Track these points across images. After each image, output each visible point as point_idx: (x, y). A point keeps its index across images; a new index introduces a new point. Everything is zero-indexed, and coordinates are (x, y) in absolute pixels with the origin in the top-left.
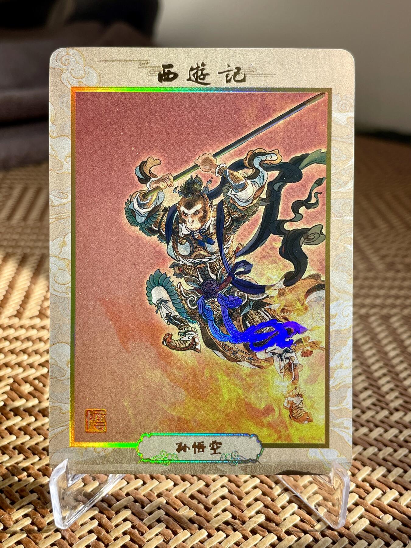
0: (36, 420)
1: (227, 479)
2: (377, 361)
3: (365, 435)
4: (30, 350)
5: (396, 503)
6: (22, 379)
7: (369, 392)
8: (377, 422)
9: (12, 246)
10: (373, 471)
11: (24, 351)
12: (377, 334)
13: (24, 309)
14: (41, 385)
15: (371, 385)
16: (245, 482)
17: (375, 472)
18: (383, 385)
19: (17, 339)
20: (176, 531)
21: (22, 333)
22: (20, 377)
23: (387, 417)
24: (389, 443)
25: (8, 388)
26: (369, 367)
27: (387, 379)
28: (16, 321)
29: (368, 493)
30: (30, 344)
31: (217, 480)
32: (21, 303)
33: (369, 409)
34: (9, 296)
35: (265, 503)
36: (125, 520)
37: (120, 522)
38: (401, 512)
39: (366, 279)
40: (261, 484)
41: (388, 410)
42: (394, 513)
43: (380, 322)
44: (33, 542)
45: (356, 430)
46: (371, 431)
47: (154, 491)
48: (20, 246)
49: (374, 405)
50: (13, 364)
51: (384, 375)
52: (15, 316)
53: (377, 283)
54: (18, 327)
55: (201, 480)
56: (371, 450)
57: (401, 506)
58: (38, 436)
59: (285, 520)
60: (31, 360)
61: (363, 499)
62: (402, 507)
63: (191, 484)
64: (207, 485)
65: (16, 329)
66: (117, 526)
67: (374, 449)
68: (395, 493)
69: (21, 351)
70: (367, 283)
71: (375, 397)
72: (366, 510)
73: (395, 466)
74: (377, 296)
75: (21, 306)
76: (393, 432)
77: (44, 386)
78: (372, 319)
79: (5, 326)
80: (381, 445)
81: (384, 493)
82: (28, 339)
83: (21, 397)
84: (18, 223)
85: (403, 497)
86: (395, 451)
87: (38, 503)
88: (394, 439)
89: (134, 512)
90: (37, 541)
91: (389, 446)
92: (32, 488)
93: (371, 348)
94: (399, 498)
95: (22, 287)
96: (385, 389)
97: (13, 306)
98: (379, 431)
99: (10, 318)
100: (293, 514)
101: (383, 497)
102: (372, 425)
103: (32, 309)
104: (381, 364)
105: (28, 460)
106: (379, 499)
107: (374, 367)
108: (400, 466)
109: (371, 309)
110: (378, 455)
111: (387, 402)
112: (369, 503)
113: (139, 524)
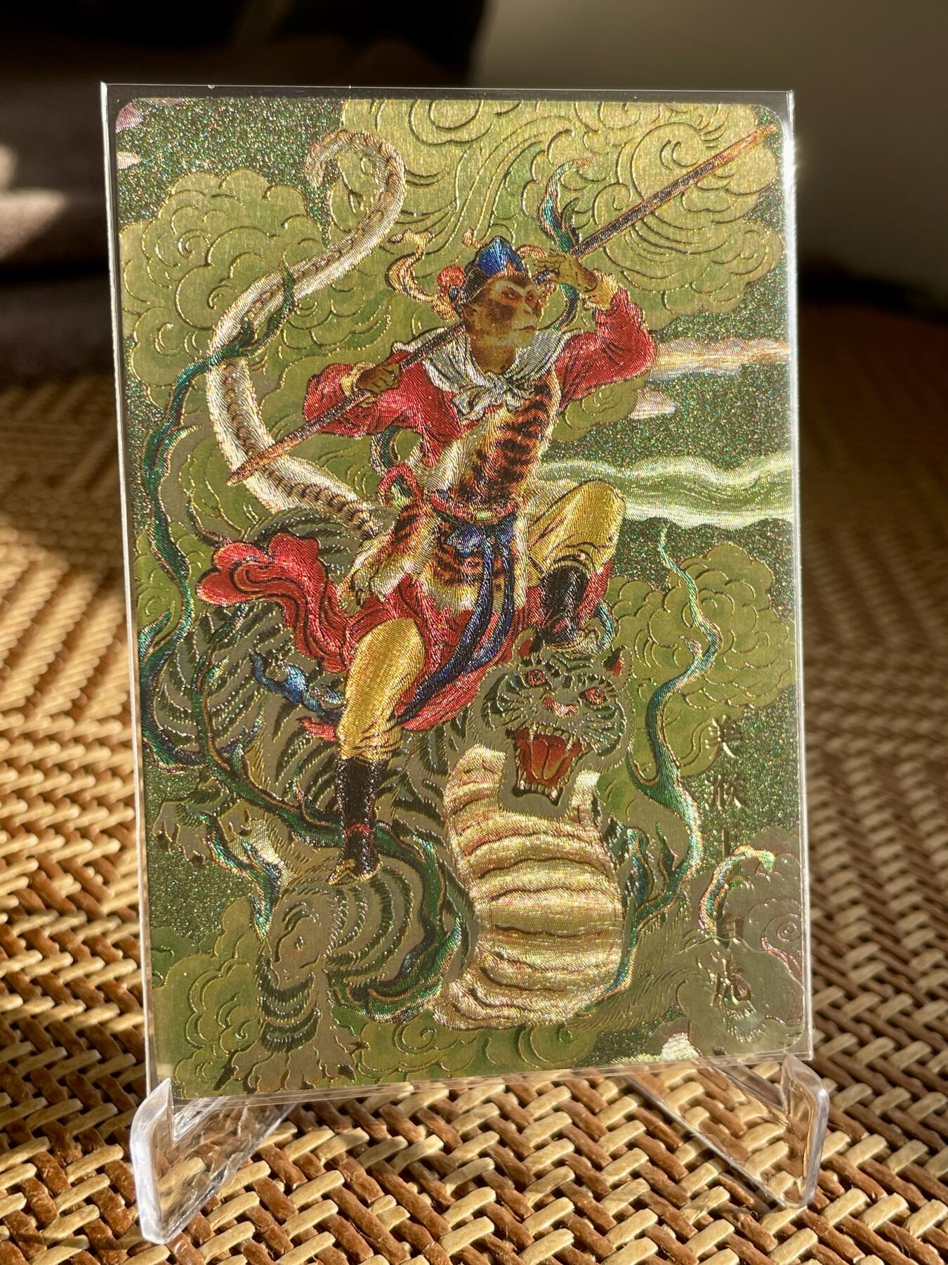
0: (75, 962)
1: (497, 1137)
2: (903, 872)
3: (848, 1053)
4: (87, 796)
5: (898, 1228)
6: (59, 863)
7: (871, 949)
8: (881, 1024)
9: (84, 550)
10: (854, 1142)
11: (73, 798)
12: (909, 808)
13: (89, 698)
14: (99, 879)
15: (878, 930)
16: (539, 1147)
17: (858, 1147)
18: (908, 934)
19: (61, 767)
20: (357, 1255)
21: (76, 754)
22: (55, 857)
23: (905, 1013)
24: (903, 1078)
25: (24, 882)
26: (880, 886)
27: (922, 917)
28: (67, 724)
29: (832, 1197)
30: (90, 780)
31: (472, 1138)
32: (84, 683)
33: (865, 989)
34: (62, 665)
35: (579, 1204)
36: (242, 1218)
37: (229, 1223)
38: (906, 1254)
39: (905, 669)
40: (576, 1156)
41: (912, 995)
42: (890, 1254)
43: (921, 777)
44: (21, 1254)
45: (828, 1039)
46: (862, 1043)
47: (321, 1154)
48: (104, 551)
49: (879, 980)
50: (44, 827)
51: (915, 908)
52: (67, 713)
53: (928, 681)
54: (69, 741)
55: (434, 1136)
56: (857, 1092)
57: (909, 1237)
58: (72, 1000)
59: (620, 1248)
60: (85, 820)
61: (820, 1212)
62: (913, 1241)
63: (410, 1143)
64: (448, 1149)
65: (63, 745)
66: (220, 1231)
67: (863, 1091)
68: (898, 1205)
69: (67, 796)
70: (904, 680)
71: (884, 962)
72: (822, 1241)
73: (910, 1136)
74: (924, 714)
75: (83, 690)
76: (918, 1050)
77: (106, 883)
78: (906, 768)
79: (41, 735)
80: (881, 1081)
81: (872, 1202)
82: (88, 769)
83: (49, 907)
85: (917, 1217)
86: (915, 1098)
87: (48, 1161)
88: (916, 1069)
89: (266, 1201)
90: (32, 1252)
91: (900, 1086)
92: (38, 1125)
93: (891, 840)
94: (909, 1216)
95: (94, 647)
96: (912, 942)
97: (67, 690)
98: (882, 1047)
99: (53, 717)
100: (642, 1235)
101: (869, 1211)
102: (866, 1031)
103: (108, 699)
104: (910, 881)
105: (40, 1056)
106: (857, 1215)
107: (892, 888)
108: (921, 1136)
109: (905, 743)
110: (872, 1107)
111: (913, 975)
112: (832, 1223)
113: (272, 1230)
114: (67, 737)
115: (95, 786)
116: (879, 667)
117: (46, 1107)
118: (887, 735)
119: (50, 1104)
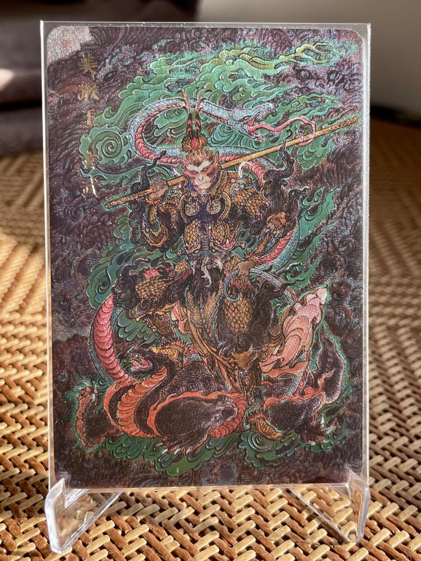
0: (22, 428)
1: (219, 507)
2: (402, 380)
3: (380, 465)
4: (27, 350)
5: (405, 547)
6: (14, 381)
7: (388, 415)
8: (394, 451)
9: (24, 235)
10: (384, 507)
11: (20, 351)
12: (404, 350)
13: (27, 304)
14: (33, 389)
15: (392, 407)
16: (239, 511)
17: (385, 508)
18: (405, 408)
19: (15, 336)
21: (22, 329)
22: (13, 378)
23: (405, 446)
24: (405, 476)
26: (392, 386)
27: (411, 400)
28: (17, 316)
29: (375, 533)
30: (28, 342)
31: (208, 508)
32: (25, 297)
33: (386, 434)
34: (14, 288)
35: (258, 538)
36: (102, 548)
37: (96, 550)
39: (400, 285)
40: (256, 515)
41: (408, 437)
46: (386, 460)
48: (33, 235)
49: (393, 430)
50: (7, 364)
51: (408, 396)
52: (17, 311)
53: (411, 291)
54: (18, 324)
55: (190, 507)
56: (385, 483)
57: (410, 551)
58: (21, 445)
60: (26, 361)
61: (369, 540)
62: (412, 553)
63: (179, 511)
64: (197, 513)
65: (15, 326)
66: (92, 554)
67: (387, 482)
68: (405, 536)
69: (17, 350)
70: (400, 290)
71: (395, 421)
72: (370, 553)
73: (409, 503)
74: (409, 306)
75: (24, 300)
76: (412, 462)
77: (36, 390)
78: (402, 331)
79: (5, 321)
80: (395, 477)
81: (393, 535)
82: (27, 337)
83: (10, 402)
84: (35, 210)
85: (414, 541)
86: (411, 485)
87: (11, 522)
88: (411, 471)
89: (113, 539)
91: (404, 480)
92: (6, 505)
93: (396, 365)
94: (410, 541)
95: (29, 280)
96: (407, 412)
97: (17, 300)
98: (395, 461)
99: (11, 313)
100: (287, 552)
101: (392, 539)
102: (387, 454)
103: (35, 304)
104: (405, 383)
105: (7, 473)
106: (386, 541)
107: (397, 387)
108: (415, 503)
109: (401, 320)
110: (391, 489)
111: (408, 428)
112: (375, 545)
113: (116, 553)
114: (17, 322)
115: (30, 345)
116: (388, 284)
117: (10, 496)
118: (393, 316)
119: (12, 495)
